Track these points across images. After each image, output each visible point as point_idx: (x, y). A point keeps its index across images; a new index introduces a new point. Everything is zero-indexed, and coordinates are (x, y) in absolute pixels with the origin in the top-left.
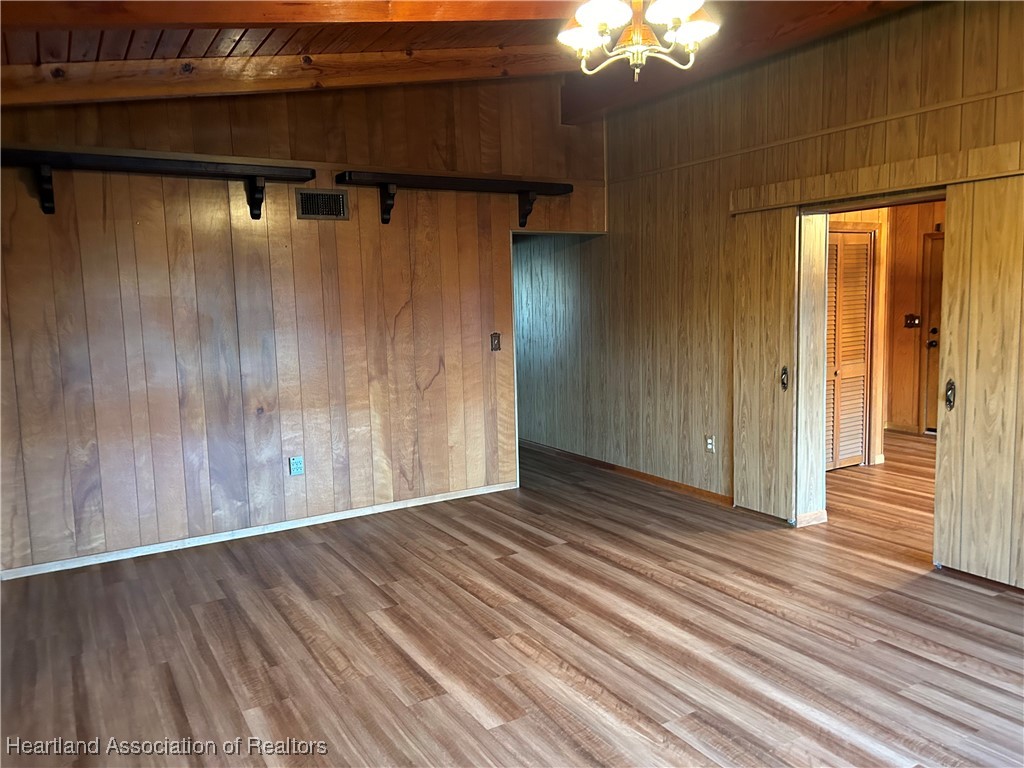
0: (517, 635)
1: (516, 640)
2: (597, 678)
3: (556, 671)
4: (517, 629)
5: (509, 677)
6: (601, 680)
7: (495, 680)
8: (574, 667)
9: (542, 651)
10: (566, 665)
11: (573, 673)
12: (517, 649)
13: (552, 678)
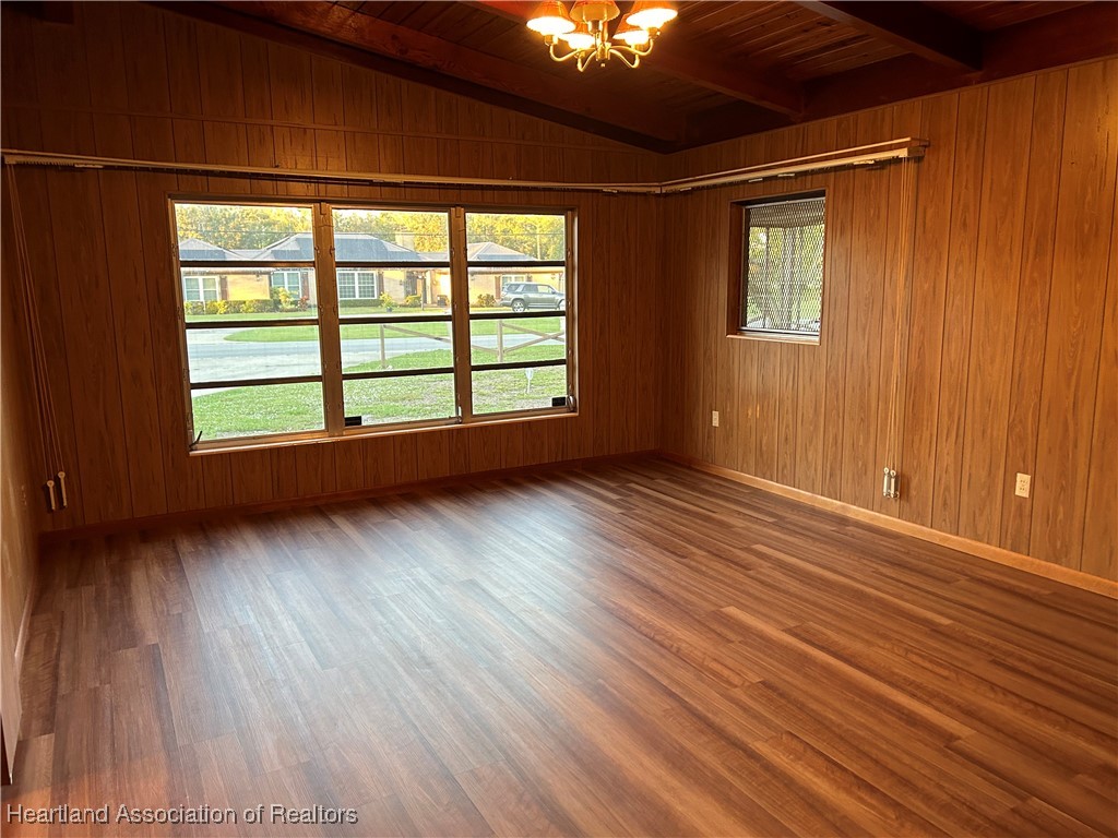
0: (736, 686)
1: (736, 680)
2: (644, 637)
3: (684, 645)
4: (738, 693)
5: (729, 641)
6: (640, 636)
7: (740, 639)
8: (666, 648)
9: (701, 665)
10: (674, 650)
11: (667, 642)
12: (730, 669)
13: (687, 640)
